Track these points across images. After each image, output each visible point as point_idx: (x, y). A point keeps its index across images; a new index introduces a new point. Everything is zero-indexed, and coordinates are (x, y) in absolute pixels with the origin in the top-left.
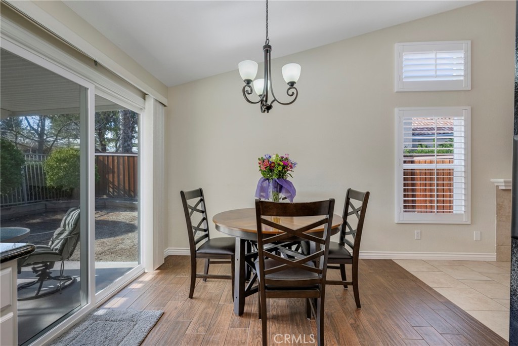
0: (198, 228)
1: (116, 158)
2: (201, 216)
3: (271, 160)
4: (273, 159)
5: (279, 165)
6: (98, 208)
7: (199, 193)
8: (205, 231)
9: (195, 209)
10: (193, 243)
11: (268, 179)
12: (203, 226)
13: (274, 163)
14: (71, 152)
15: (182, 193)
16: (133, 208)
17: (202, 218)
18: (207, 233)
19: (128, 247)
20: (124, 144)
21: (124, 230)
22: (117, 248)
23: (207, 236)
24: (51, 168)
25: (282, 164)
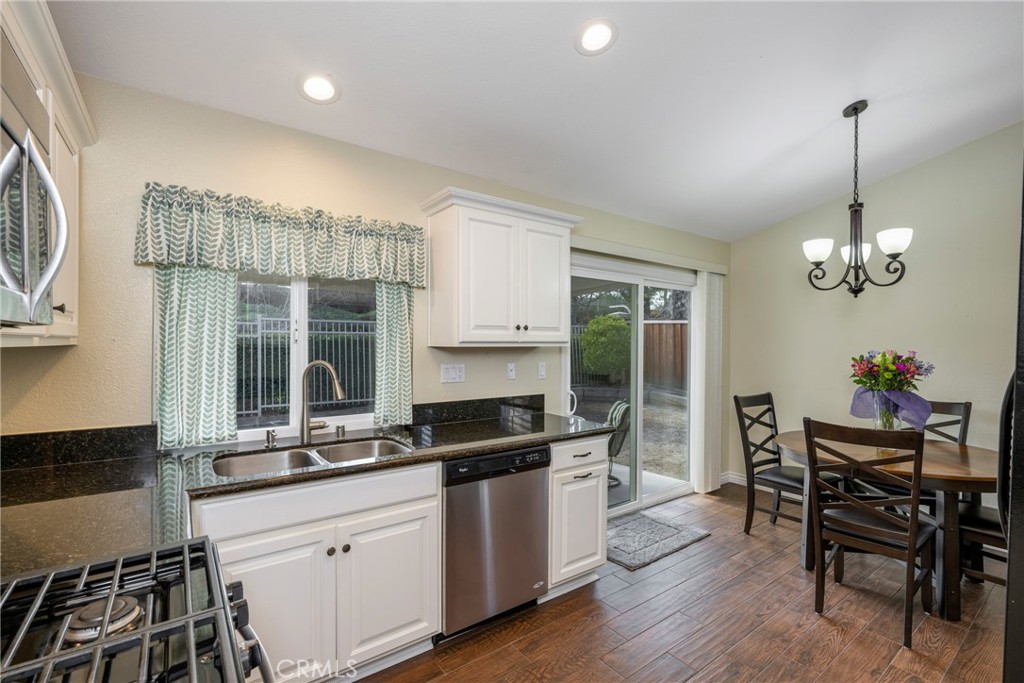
0: (760, 447)
1: (664, 327)
2: (768, 432)
3: (874, 361)
4: (878, 360)
5: (887, 369)
6: (647, 401)
7: (766, 399)
8: (774, 453)
9: (756, 420)
10: (750, 466)
11: (872, 390)
12: (769, 445)
13: (878, 366)
14: (609, 323)
15: (736, 398)
16: (682, 406)
17: (770, 434)
18: (777, 456)
19: (677, 462)
20: (676, 303)
21: (673, 439)
22: (664, 461)
23: (778, 461)
24: (589, 343)
25: (893, 367)
